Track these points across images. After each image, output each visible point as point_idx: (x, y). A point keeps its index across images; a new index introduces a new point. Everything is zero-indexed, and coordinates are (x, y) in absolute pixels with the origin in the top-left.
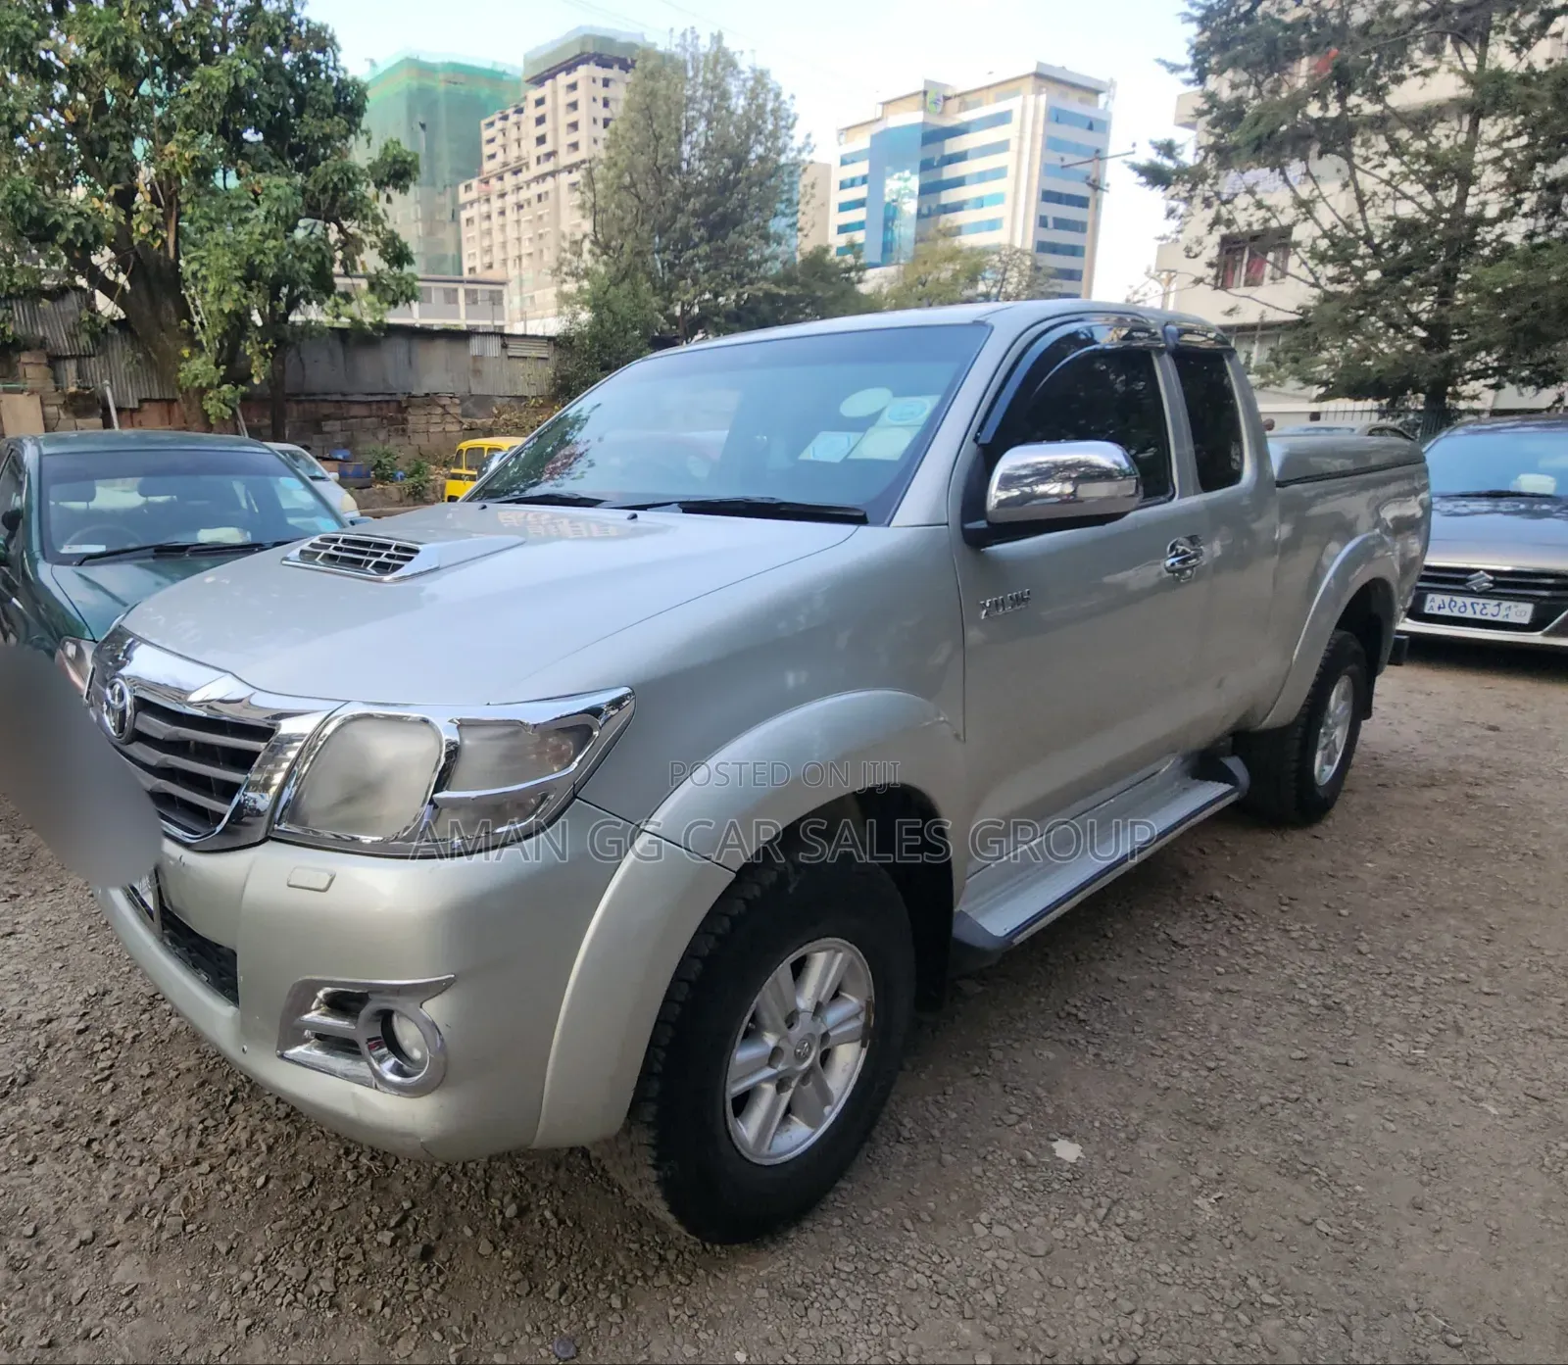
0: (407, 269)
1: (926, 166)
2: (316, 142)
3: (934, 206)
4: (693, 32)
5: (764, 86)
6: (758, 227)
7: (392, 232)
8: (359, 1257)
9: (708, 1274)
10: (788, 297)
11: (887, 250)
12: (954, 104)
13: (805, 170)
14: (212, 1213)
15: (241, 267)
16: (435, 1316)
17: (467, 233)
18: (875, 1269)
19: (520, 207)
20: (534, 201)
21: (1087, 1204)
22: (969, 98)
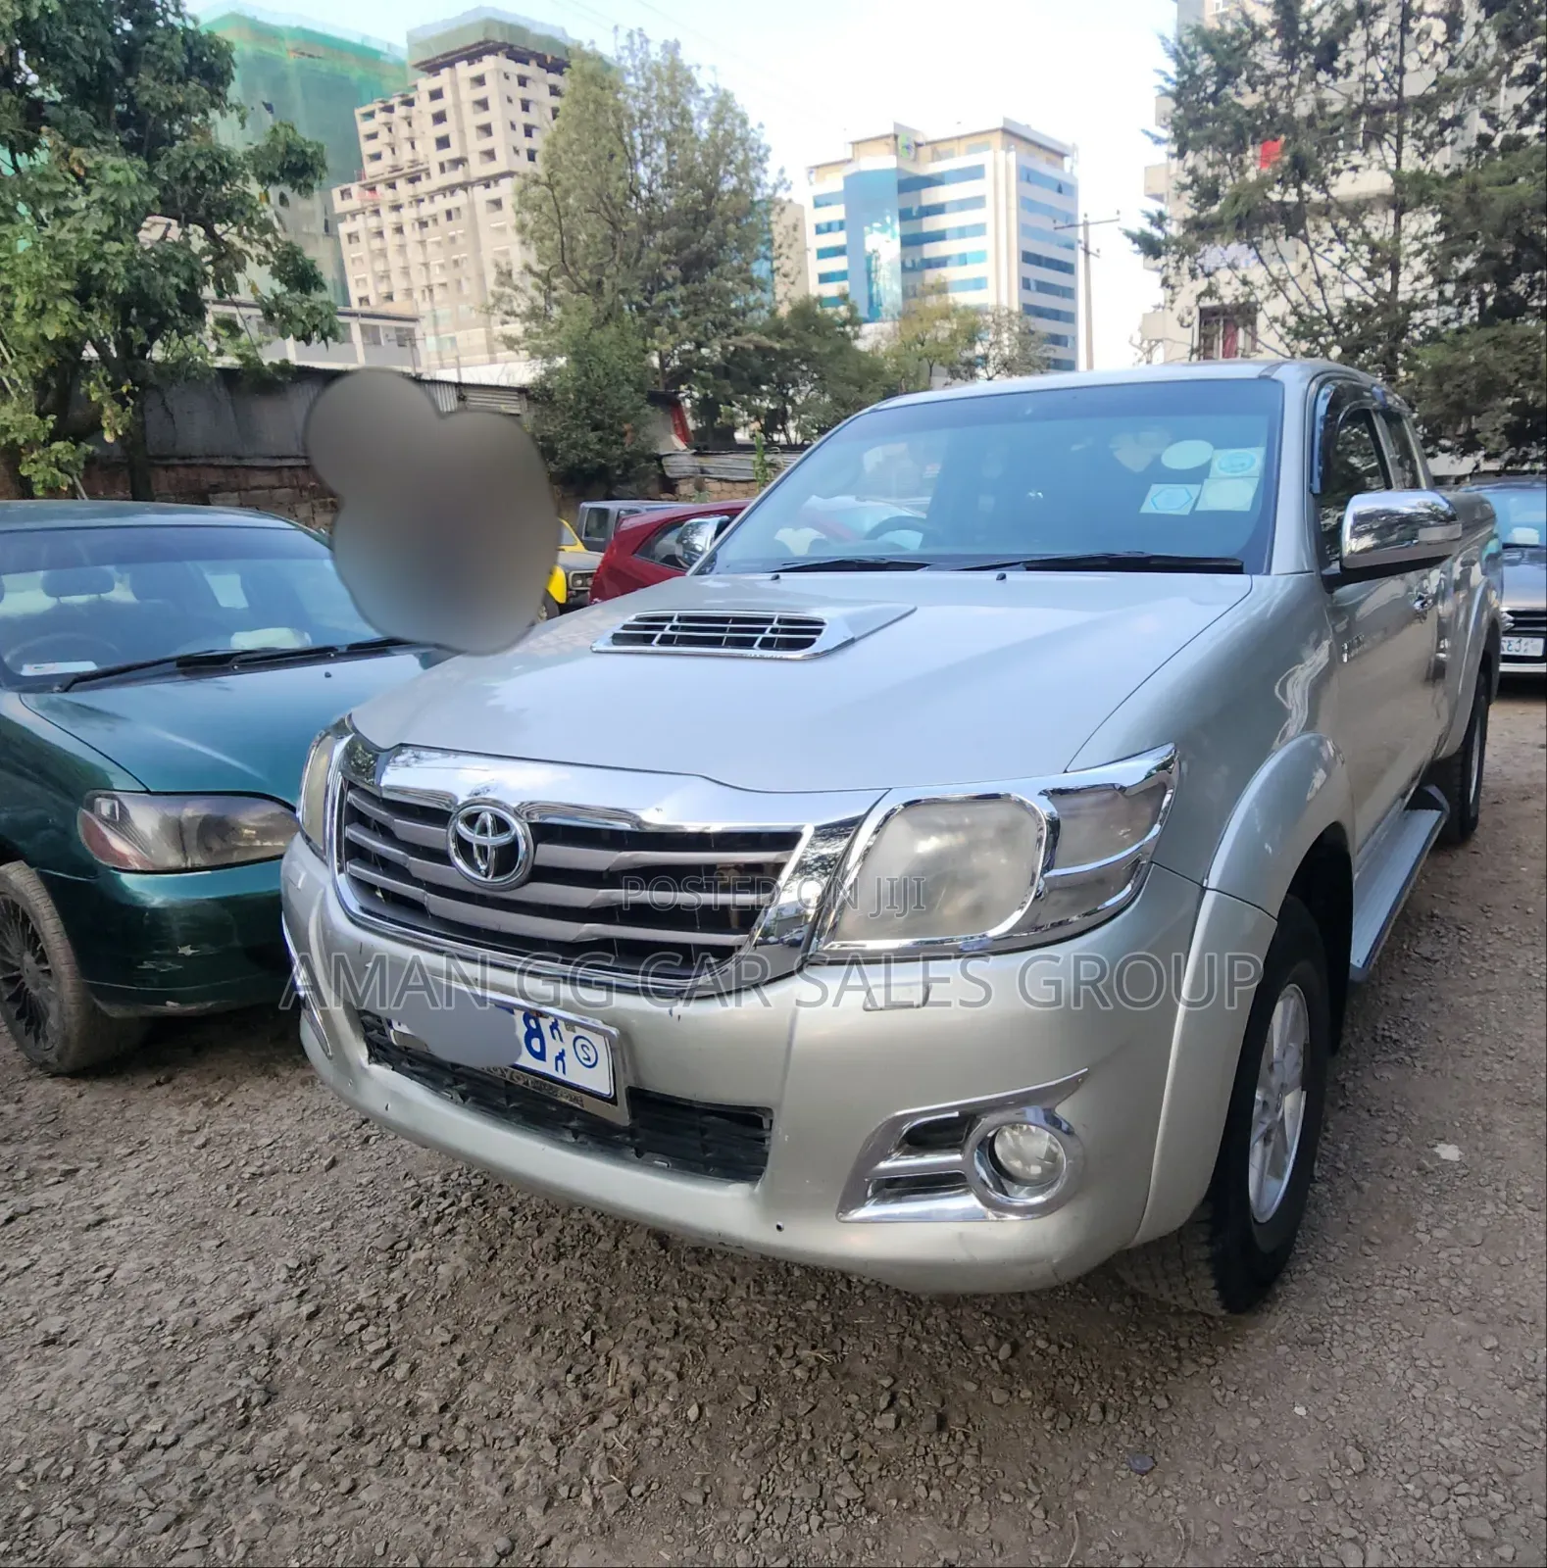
0: (317, 297)
1: (905, 216)
2: (161, 114)
3: (917, 260)
4: (641, 35)
5: (730, 110)
6: (740, 270)
7: (289, 244)
8: (867, 1452)
9: (1227, 1349)
10: (783, 351)
11: (874, 306)
12: (925, 151)
13: (783, 209)
14: (652, 1466)
15: (68, 277)
16: (989, 1480)
17: (350, 252)
18: (1363, 1296)
19: (423, 224)
20: (442, 219)
21: (1489, 1191)
22: (941, 148)
